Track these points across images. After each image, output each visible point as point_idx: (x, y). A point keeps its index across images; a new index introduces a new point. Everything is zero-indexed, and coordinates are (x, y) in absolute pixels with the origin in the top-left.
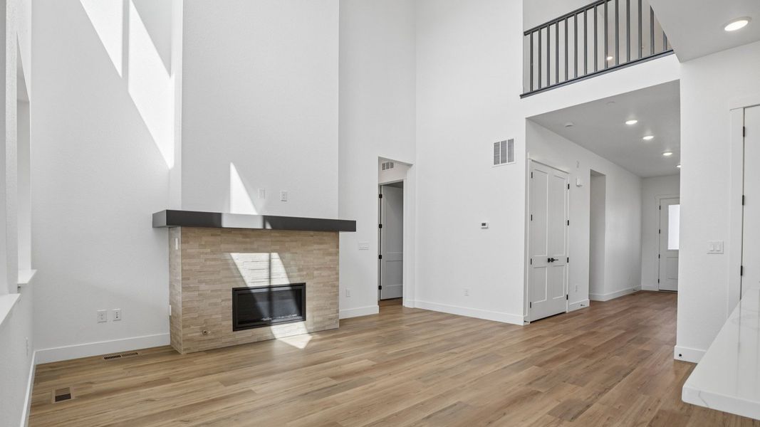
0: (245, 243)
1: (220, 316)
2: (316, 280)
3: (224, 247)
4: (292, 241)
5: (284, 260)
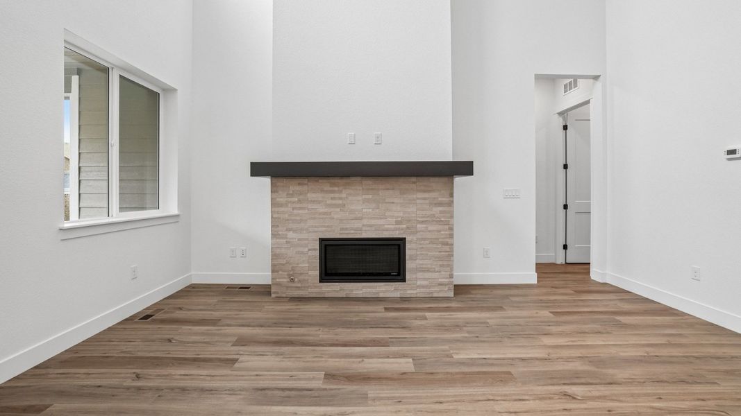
0: (333, 192)
1: (307, 265)
2: (419, 236)
3: (311, 196)
4: (388, 189)
5: (377, 210)
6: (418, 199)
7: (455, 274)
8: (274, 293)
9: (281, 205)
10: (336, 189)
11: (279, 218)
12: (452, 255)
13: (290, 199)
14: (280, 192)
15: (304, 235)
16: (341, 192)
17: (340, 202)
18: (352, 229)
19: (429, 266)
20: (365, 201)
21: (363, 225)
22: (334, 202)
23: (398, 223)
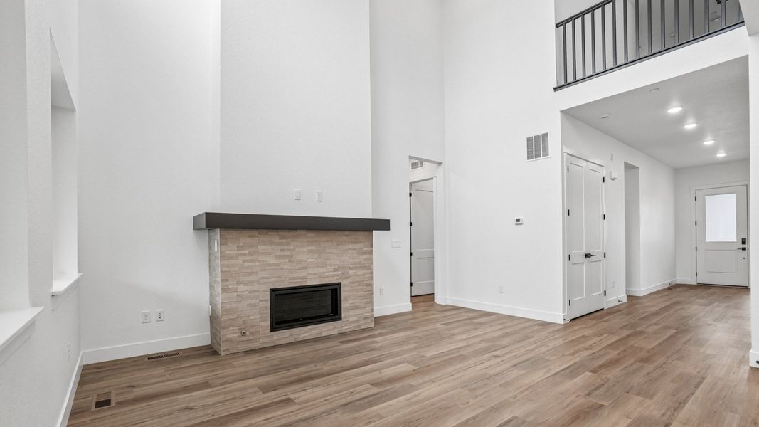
0: (282, 244)
1: (258, 317)
2: (350, 280)
3: (261, 248)
4: (327, 241)
5: (320, 260)
6: (350, 249)
7: (375, 308)
8: (224, 351)
9: (231, 258)
10: (285, 241)
11: (230, 272)
12: (373, 294)
13: (240, 252)
14: (230, 244)
15: (255, 288)
16: (289, 244)
17: (288, 253)
18: (299, 278)
19: (358, 304)
20: (311, 252)
21: (308, 274)
22: (283, 253)
23: (336, 270)
